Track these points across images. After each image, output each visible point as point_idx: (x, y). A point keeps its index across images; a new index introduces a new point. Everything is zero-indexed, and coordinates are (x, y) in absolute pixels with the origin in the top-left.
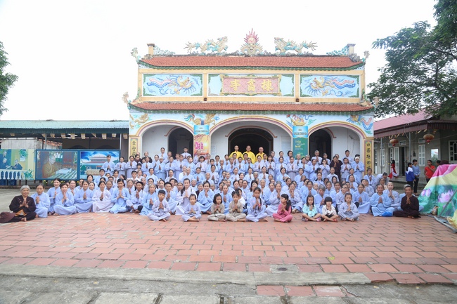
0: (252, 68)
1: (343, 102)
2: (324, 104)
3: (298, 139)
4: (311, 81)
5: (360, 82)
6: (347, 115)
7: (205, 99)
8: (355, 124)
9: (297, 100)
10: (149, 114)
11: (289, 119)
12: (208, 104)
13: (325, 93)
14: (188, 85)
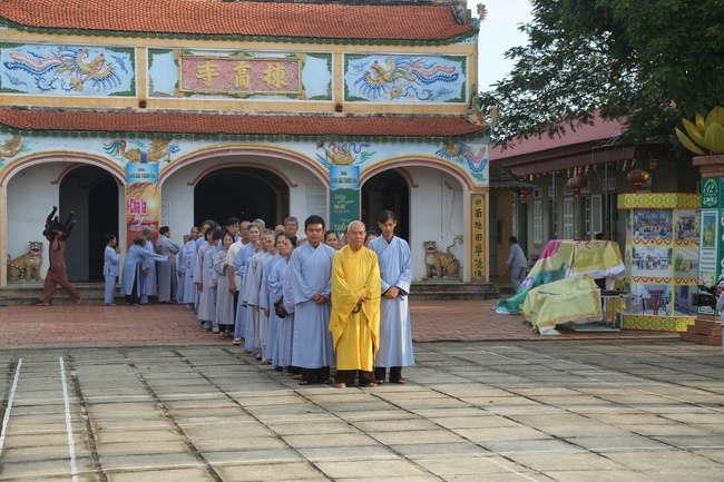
0: (242, 37)
1: (432, 112)
2: (393, 117)
3: (341, 191)
4: (367, 68)
5: (467, 70)
6: (437, 142)
7: (143, 104)
8: (454, 161)
9: (339, 108)
10: (23, 139)
11: (322, 152)
12: (149, 114)
13: (396, 94)
14: (103, 72)
